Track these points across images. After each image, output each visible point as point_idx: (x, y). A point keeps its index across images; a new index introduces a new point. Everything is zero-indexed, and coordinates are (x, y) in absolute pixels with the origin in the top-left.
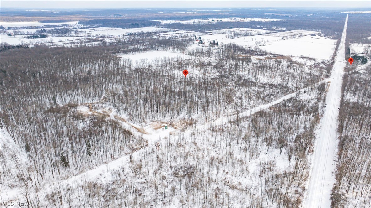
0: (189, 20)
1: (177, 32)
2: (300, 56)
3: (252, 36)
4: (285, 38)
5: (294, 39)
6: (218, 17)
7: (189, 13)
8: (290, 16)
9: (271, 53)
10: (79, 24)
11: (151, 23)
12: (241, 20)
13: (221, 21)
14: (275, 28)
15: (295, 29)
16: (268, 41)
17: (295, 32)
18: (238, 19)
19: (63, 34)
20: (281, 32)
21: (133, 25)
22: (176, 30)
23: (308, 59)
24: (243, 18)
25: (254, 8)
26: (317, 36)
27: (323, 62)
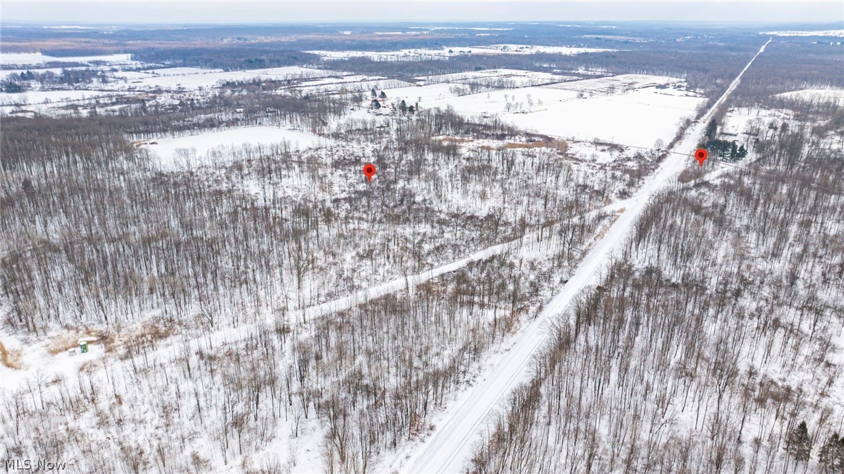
0: (398, 50)
1: (346, 79)
2: (592, 140)
3: (513, 88)
4: (586, 94)
5: (610, 97)
6: (468, 44)
7: (410, 35)
8: (638, 40)
9: (528, 131)
10: (132, 59)
11: (295, 58)
12: (516, 51)
13: (470, 52)
14: (581, 71)
15: (626, 73)
16: (540, 102)
17: (623, 79)
18: (513, 49)
19: (70, 84)
20: (590, 80)
21: (250, 61)
22: (345, 73)
23: (606, 148)
24: (525, 46)
25: (568, 23)
26: (670, 90)
27: (639, 157)
